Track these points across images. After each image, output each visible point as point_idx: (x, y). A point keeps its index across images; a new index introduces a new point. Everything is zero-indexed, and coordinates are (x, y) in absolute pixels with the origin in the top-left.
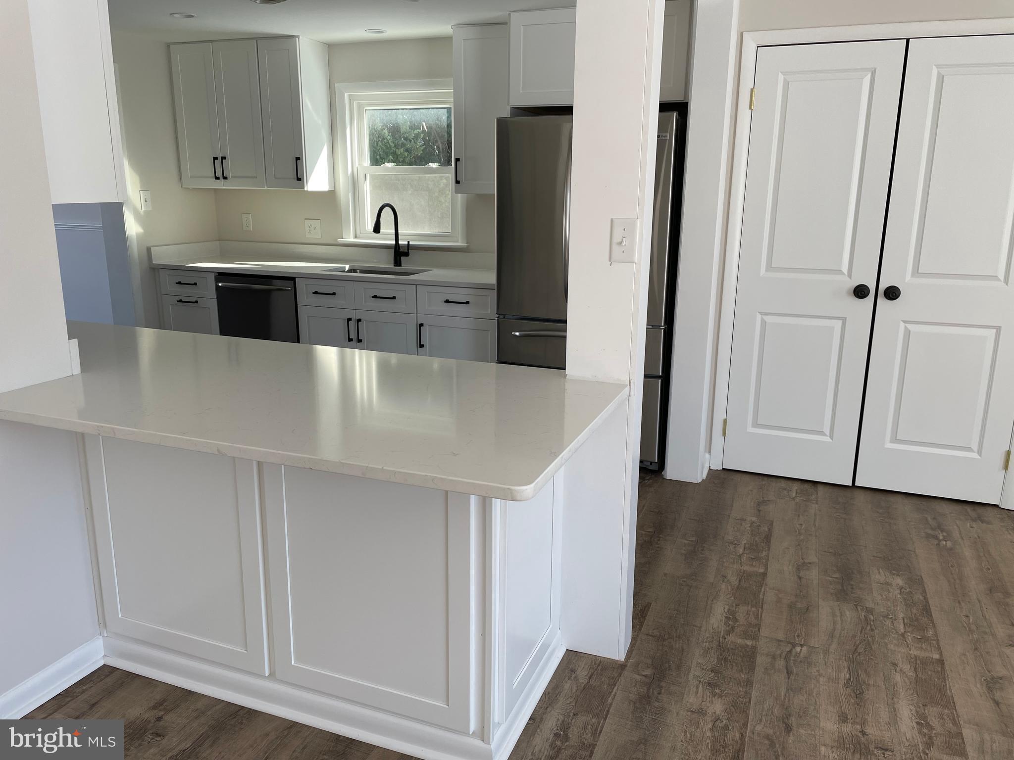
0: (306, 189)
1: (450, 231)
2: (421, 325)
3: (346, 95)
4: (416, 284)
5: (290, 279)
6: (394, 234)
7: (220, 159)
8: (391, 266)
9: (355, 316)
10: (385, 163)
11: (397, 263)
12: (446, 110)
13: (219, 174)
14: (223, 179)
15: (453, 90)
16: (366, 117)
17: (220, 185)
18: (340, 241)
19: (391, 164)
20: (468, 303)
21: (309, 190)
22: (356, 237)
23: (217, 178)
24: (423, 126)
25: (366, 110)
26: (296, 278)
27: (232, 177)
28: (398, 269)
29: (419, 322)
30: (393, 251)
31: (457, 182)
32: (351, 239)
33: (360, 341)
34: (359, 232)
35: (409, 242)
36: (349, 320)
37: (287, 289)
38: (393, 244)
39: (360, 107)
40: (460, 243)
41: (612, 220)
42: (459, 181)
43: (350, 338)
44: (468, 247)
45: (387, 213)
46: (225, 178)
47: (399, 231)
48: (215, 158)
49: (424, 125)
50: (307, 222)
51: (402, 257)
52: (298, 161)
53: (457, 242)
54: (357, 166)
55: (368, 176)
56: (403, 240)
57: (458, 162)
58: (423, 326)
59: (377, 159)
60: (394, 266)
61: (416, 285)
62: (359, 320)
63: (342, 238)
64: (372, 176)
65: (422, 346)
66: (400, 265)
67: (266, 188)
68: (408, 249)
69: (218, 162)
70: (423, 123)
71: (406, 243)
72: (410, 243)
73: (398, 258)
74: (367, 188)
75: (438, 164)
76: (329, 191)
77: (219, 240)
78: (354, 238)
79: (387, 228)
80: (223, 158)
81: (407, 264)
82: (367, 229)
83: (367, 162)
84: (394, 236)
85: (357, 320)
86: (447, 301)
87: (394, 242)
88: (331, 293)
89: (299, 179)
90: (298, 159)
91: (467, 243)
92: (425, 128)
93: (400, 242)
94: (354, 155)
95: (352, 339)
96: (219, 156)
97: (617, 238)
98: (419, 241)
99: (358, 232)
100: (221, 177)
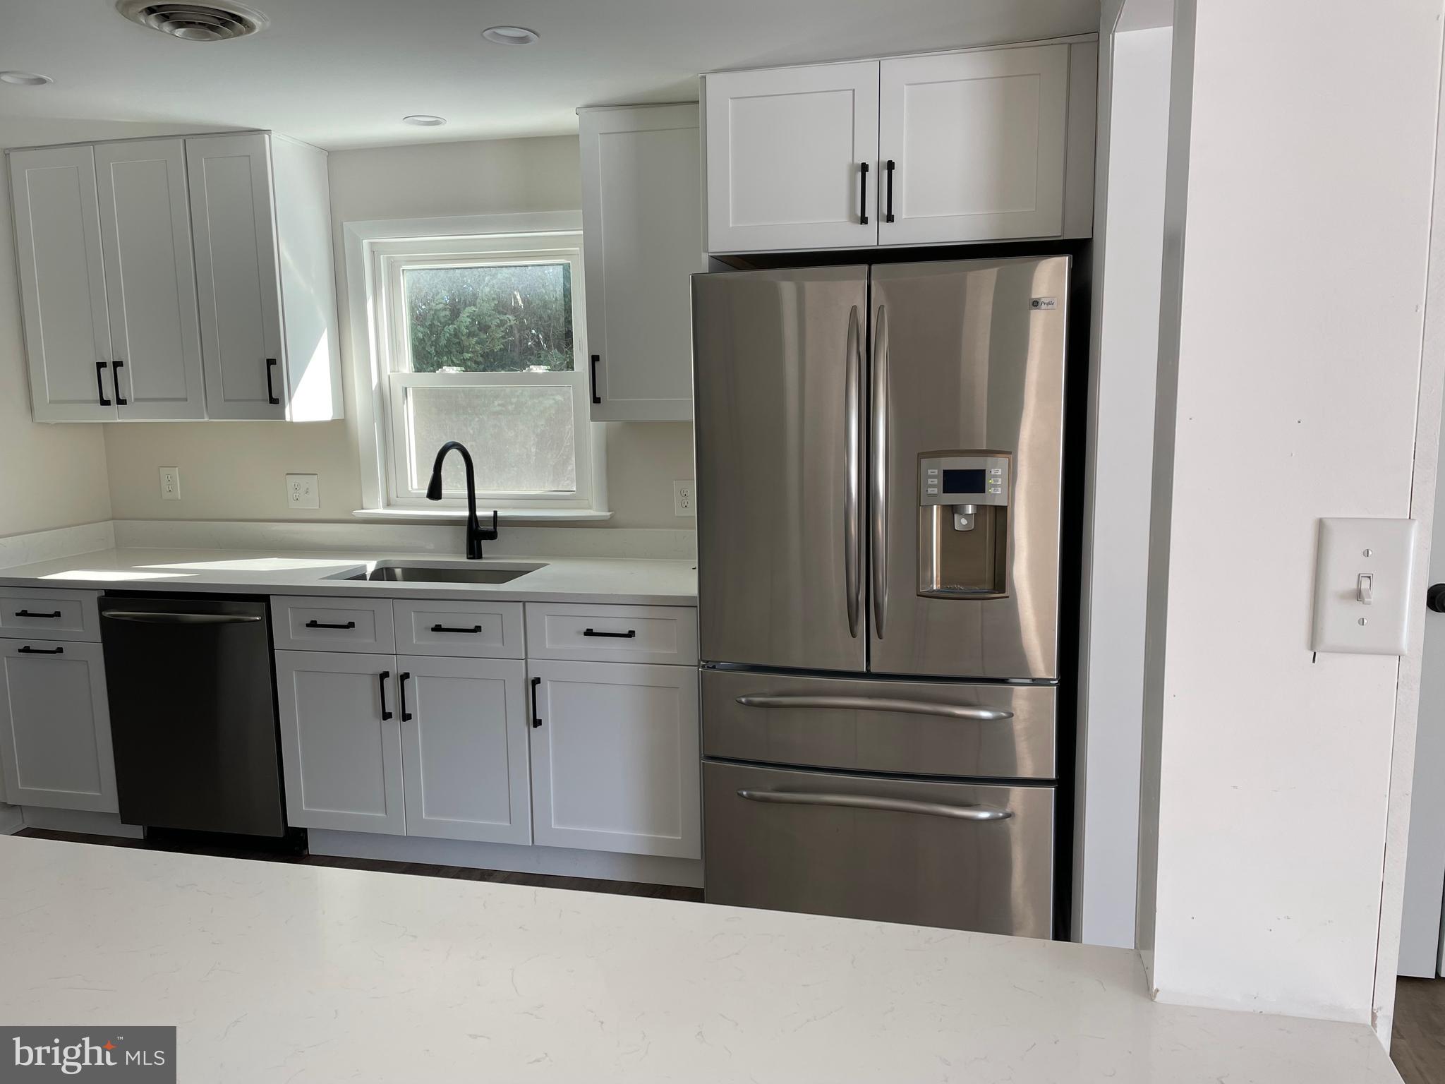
0: (288, 419)
1: (575, 489)
2: (536, 681)
3: (365, 243)
4: (523, 600)
5: (259, 599)
6: (467, 496)
7: (110, 366)
8: (460, 559)
9: (395, 670)
10: (444, 368)
11: (474, 551)
12: (562, 266)
13: (109, 394)
14: (118, 404)
15: (582, 232)
16: (404, 283)
17: (113, 415)
18: (360, 513)
19: (455, 368)
20: (631, 634)
21: (295, 420)
22: (388, 504)
23: (105, 403)
24: (515, 298)
25: (403, 270)
26: (271, 596)
27: (136, 400)
28: (475, 564)
29: (532, 676)
30: (465, 528)
31: (596, 400)
32: (380, 511)
33: (406, 717)
34: (395, 496)
35: (495, 513)
36: (384, 675)
37: (253, 618)
38: (465, 517)
39: (393, 267)
40: (595, 511)
41: (1321, 526)
42: (600, 398)
43: (387, 711)
44: (612, 516)
45: (454, 461)
46: (121, 402)
47: (476, 492)
48: (101, 365)
49: (518, 297)
50: (292, 481)
51: (483, 542)
52: (272, 367)
53: (590, 508)
54: (389, 373)
55: (410, 392)
56: (486, 508)
57: (596, 363)
58: (539, 682)
59: (426, 358)
60: (468, 558)
61: (524, 603)
62: (405, 676)
63: (363, 509)
64: (417, 391)
65: (537, 723)
66: (480, 557)
67: (206, 419)
68: (495, 526)
69: (107, 373)
70: (515, 293)
71: (491, 514)
72: (499, 514)
73: (475, 542)
74: (408, 413)
75: (546, 367)
76: (333, 421)
77: (113, 519)
78: (384, 508)
79: (454, 486)
80: (117, 364)
81: (493, 556)
82: (410, 489)
83: (407, 364)
84: (467, 501)
85: (402, 676)
86: (589, 633)
87: (466, 513)
88: (346, 623)
89: (273, 401)
90: (271, 362)
91: (609, 511)
92: (520, 303)
93: (479, 513)
94: (382, 354)
95: (390, 714)
96: (110, 359)
97: (1339, 579)
98: (515, 508)
99: (393, 495)
100: (113, 400)
